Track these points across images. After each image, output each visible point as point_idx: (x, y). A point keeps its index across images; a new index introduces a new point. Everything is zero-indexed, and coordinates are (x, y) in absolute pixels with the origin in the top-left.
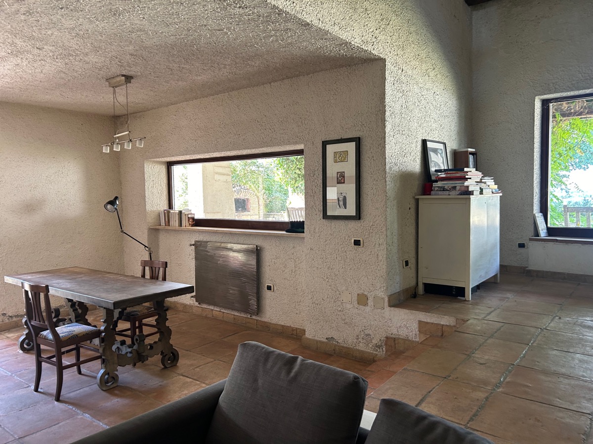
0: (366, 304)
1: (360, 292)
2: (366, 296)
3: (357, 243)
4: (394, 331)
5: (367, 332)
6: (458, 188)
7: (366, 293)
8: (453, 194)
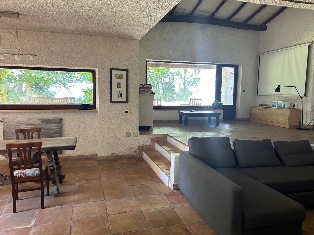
0: (130, 136)
1: (127, 132)
2: (130, 133)
3: (127, 112)
4: (141, 144)
5: (130, 147)
6: (149, 91)
7: (130, 132)
8: (148, 93)
